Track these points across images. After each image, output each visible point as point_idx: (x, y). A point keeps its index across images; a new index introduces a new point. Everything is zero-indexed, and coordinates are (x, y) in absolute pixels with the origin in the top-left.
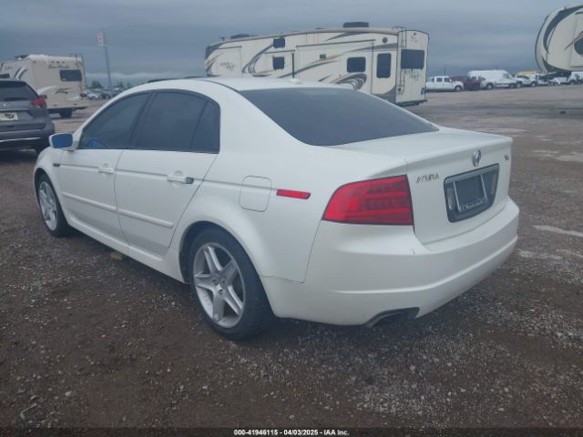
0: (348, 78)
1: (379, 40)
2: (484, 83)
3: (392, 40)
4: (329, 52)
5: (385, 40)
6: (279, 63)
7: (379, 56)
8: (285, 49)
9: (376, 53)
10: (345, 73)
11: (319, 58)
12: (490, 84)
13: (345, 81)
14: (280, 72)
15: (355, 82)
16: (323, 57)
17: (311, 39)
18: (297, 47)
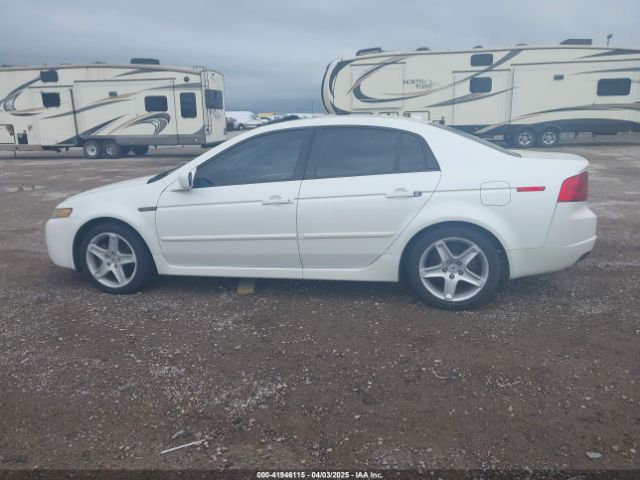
0: (149, 118)
1: (180, 79)
2: (236, 124)
3: (194, 79)
4: (120, 89)
5: (186, 79)
6: (51, 100)
7: (182, 95)
8: (58, 84)
9: (178, 93)
10: (143, 112)
11: (107, 96)
12: (241, 125)
13: (144, 121)
14: (53, 111)
15: (157, 122)
16: (113, 94)
17: (95, 74)
18: (76, 82)
